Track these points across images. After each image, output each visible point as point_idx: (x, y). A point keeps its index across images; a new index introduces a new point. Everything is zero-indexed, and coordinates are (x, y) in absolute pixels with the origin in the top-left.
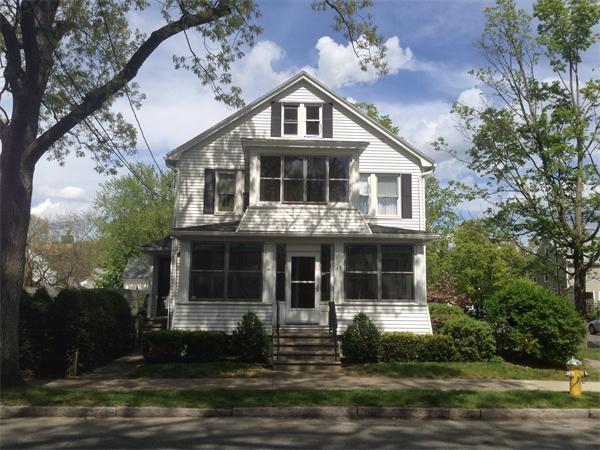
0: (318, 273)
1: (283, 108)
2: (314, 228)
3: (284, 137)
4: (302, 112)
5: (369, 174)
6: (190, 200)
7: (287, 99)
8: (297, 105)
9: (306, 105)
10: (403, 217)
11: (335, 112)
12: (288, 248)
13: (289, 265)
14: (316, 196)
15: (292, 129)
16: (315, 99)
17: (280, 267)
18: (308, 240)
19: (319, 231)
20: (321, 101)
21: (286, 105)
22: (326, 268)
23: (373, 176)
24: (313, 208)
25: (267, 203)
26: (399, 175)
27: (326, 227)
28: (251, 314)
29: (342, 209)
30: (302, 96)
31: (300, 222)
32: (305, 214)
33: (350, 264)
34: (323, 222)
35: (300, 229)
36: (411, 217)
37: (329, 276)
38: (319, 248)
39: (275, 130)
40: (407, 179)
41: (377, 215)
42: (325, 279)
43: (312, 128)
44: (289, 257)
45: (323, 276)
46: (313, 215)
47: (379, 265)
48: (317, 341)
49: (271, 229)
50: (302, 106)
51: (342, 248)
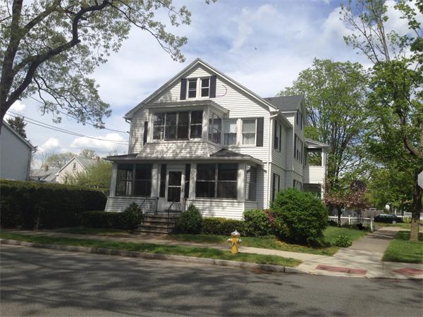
0: (183, 182)
1: (188, 82)
2: (177, 154)
3: (188, 99)
4: (199, 83)
5: (237, 119)
6: (137, 141)
7: (189, 77)
8: (196, 79)
9: (201, 78)
10: (257, 146)
11: (218, 81)
12: (168, 166)
13: (168, 177)
14: (182, 135)
15: (193, 94)
16: (206, 74)
17: (163, 178)
18: (174, 161)
19: (179, 157)
20: (209, 75)
21: (190, 80)
22: (187, 178)
23: (239, 120)
24: (179, 143)
25: (156, 140)
26: (255, 118)
27: (184, 154)
28: (134, 204)
29: (195, 142)
30: (199, 74)
31: (171, 151)
32: (174, 146)
33: (199, 176)
34: (183, 151)
35: (169, 155)
36: (262, 146)
37: (189, 182)
38: (184, 166)
39: (183, 96)
40: (261, 120)
41: (241, 145)
42: (187, 185)
43: (204, 93)
44: (168, 171)
45: (186, 183)
46: (178, 148)
47: (216, 177)
48: (164, 220)
49: (154, 155)
50: (199, 79)
51: (195, 166)
